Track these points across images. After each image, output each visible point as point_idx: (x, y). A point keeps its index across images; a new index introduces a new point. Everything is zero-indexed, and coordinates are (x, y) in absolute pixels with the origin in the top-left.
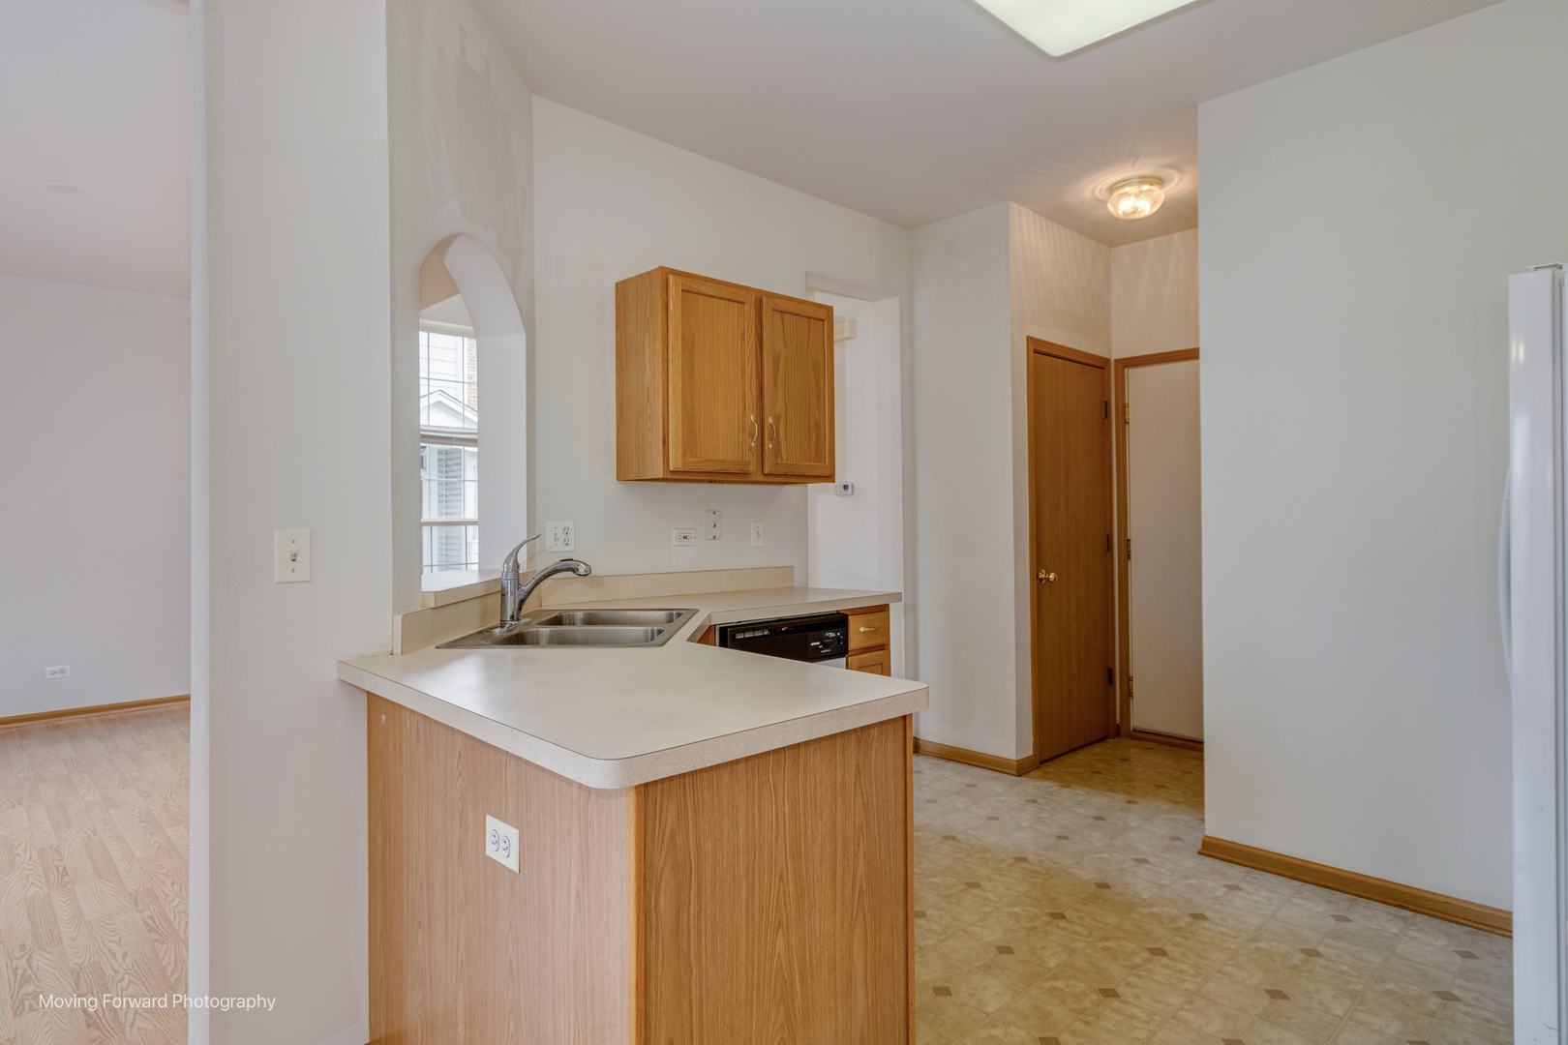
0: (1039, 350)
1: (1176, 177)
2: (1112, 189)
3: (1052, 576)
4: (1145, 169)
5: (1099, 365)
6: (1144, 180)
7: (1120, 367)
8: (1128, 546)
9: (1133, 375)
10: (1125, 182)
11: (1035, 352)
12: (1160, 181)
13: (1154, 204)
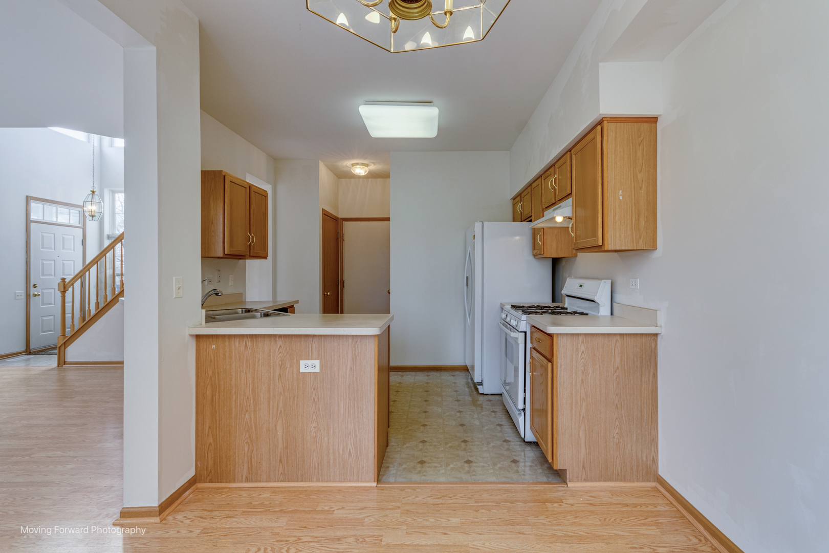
0: (326, 214)
1: (373, 165)
2: (353, 165)
3: (329, 294)
4: (365, 162)
5: (336, 219)
6: (363, 164)
7: (342, 221)
8: (344, 283)
9: (346, 224)
10: (358, 164)
11: (324, 214)
12: (367, 165)
13: (366, 172)
